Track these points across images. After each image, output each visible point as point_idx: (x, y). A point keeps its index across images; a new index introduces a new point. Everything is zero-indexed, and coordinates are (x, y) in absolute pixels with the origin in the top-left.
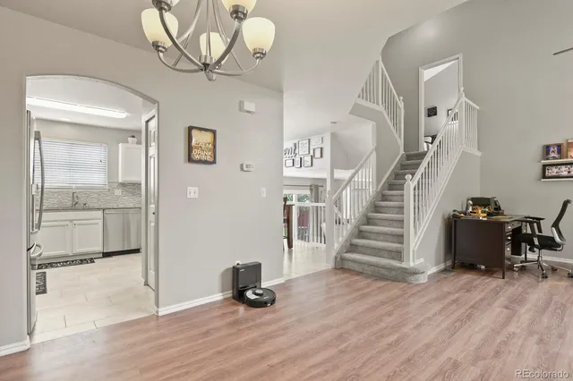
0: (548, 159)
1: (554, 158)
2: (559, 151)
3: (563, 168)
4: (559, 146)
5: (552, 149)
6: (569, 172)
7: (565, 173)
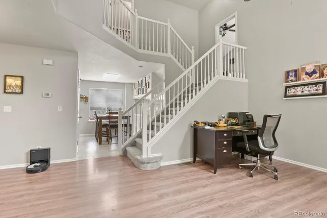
0: (288, 82)
1: (292, 81)
2: (296, 76)
3: (299, 89)
4: (296, 71)
5: (291, 74)
6: (302, 92)
7: (300, 93)
